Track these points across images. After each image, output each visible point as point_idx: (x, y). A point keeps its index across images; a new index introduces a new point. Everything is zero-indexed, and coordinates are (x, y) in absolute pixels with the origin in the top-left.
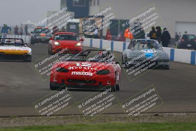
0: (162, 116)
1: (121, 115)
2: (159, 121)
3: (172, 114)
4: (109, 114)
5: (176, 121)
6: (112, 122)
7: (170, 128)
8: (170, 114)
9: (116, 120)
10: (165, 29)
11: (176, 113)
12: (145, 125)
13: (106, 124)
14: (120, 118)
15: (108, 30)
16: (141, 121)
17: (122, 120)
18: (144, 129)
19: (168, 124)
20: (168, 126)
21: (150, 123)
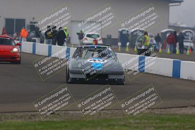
0: (58, 114)
1: (18, 114)
2: (55, 120)
3: (68, 112)
4: (5, 112)
5: (71, 119)
6: (8, 121)
7: (66, 126)
8: (66, 112)
9: (12, 119)
10: (61, 28)
11: (72, 111)
12: (41, 123)
13: (2, 122)
14: (17, 116)
15: (4, 30)
16: (37, 119)
17: (18, 118)
18: (40, 127)
19: (64, 122)
20: (64, 124)
21: (47, 122)
